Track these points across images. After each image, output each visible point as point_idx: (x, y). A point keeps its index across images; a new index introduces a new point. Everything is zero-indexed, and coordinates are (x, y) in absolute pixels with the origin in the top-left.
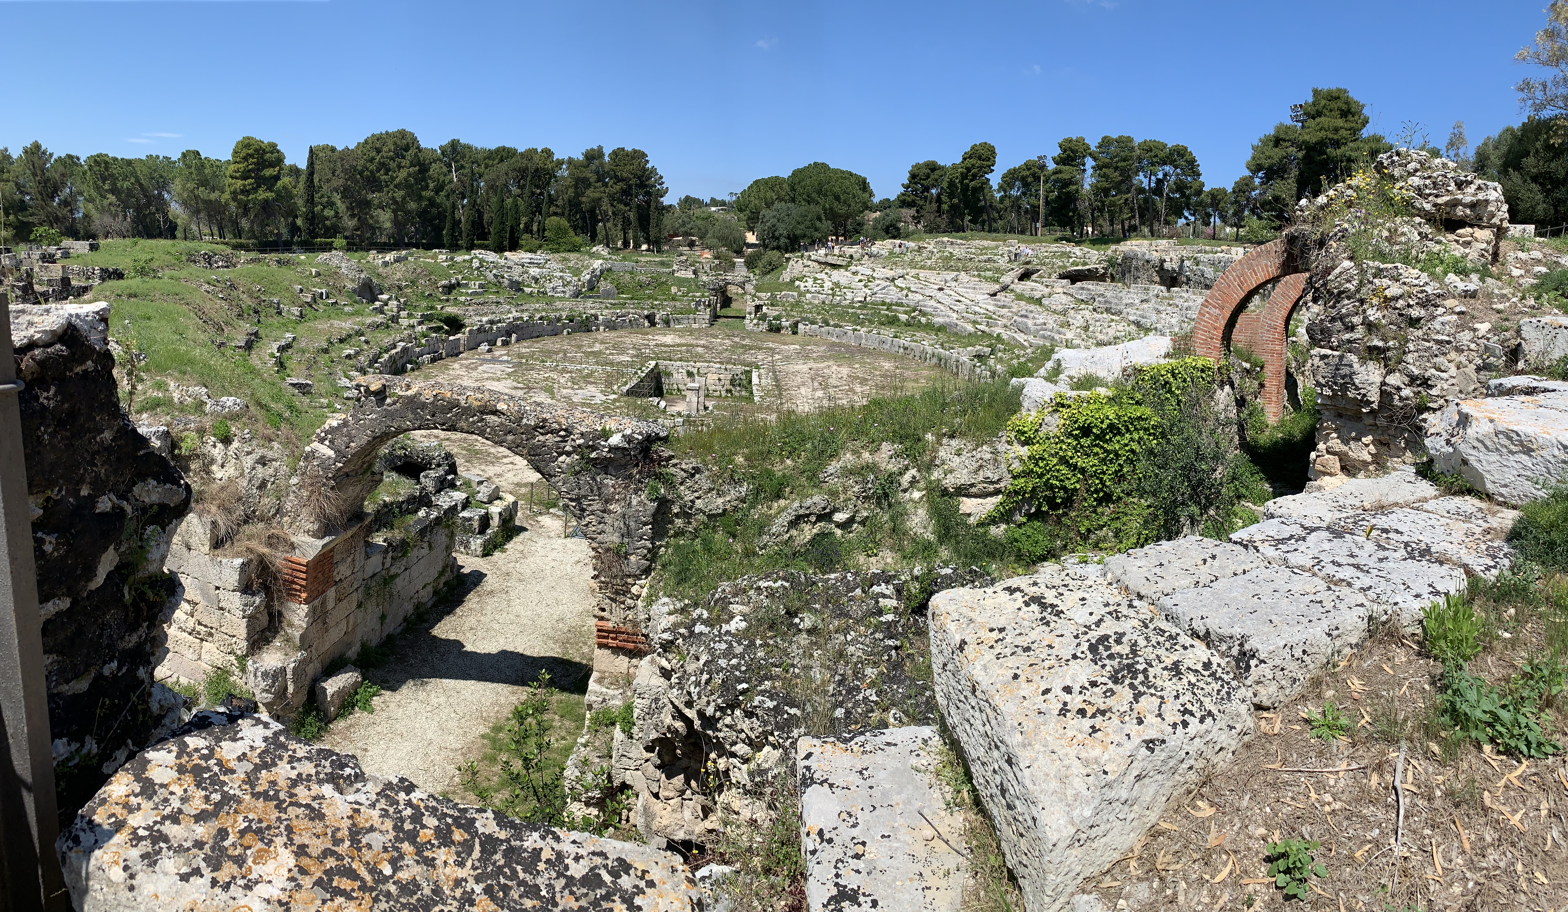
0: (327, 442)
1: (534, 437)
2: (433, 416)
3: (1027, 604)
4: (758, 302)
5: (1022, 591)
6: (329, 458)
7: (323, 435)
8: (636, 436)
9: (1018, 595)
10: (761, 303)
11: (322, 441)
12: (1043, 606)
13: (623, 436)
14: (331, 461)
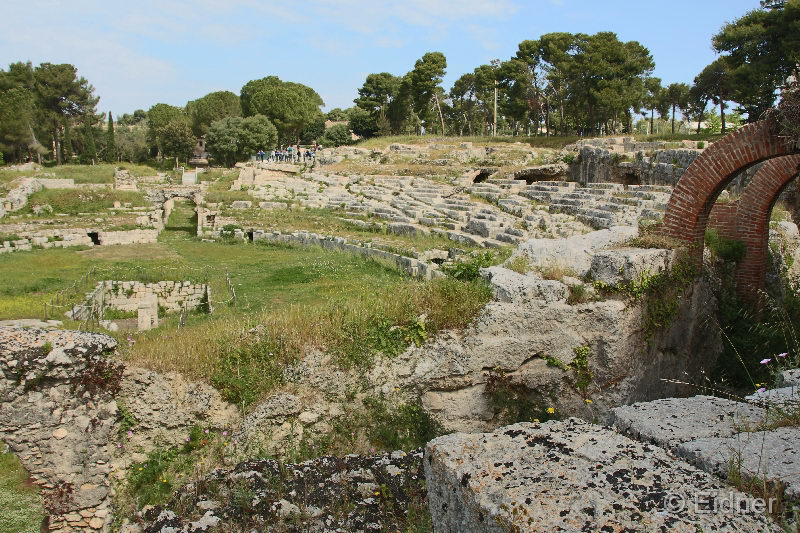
3: (531, 444)
4: (209, 213)
5: (524, 433)
9: (521, 437)
10: (213, 213)
12: (550, 445)
13: (65, 350)
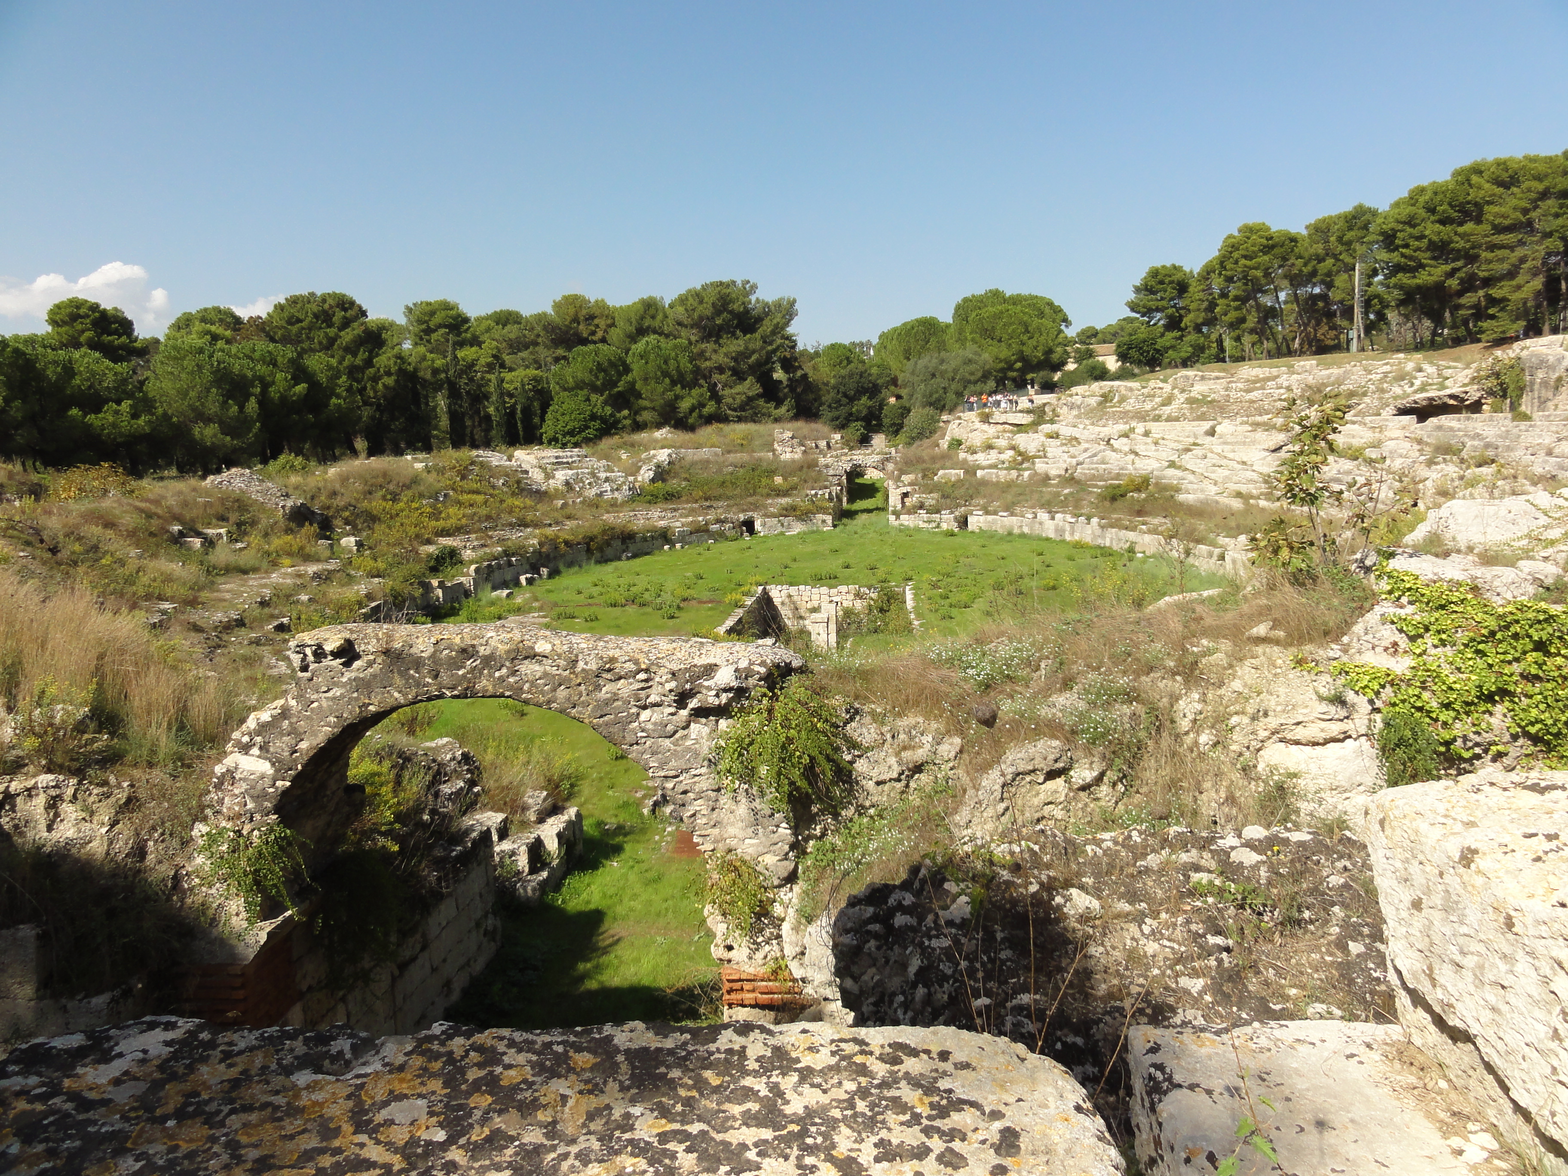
0: (255, 751)
1: (598, 688)
2: (436, 677)
4: (904, 489)
6: (262, 777)
7: (246, 739)
8: (757, 668)
10: (910, 489)
11: (245, 749)
13: (736, 670)
14: (267, 782)
